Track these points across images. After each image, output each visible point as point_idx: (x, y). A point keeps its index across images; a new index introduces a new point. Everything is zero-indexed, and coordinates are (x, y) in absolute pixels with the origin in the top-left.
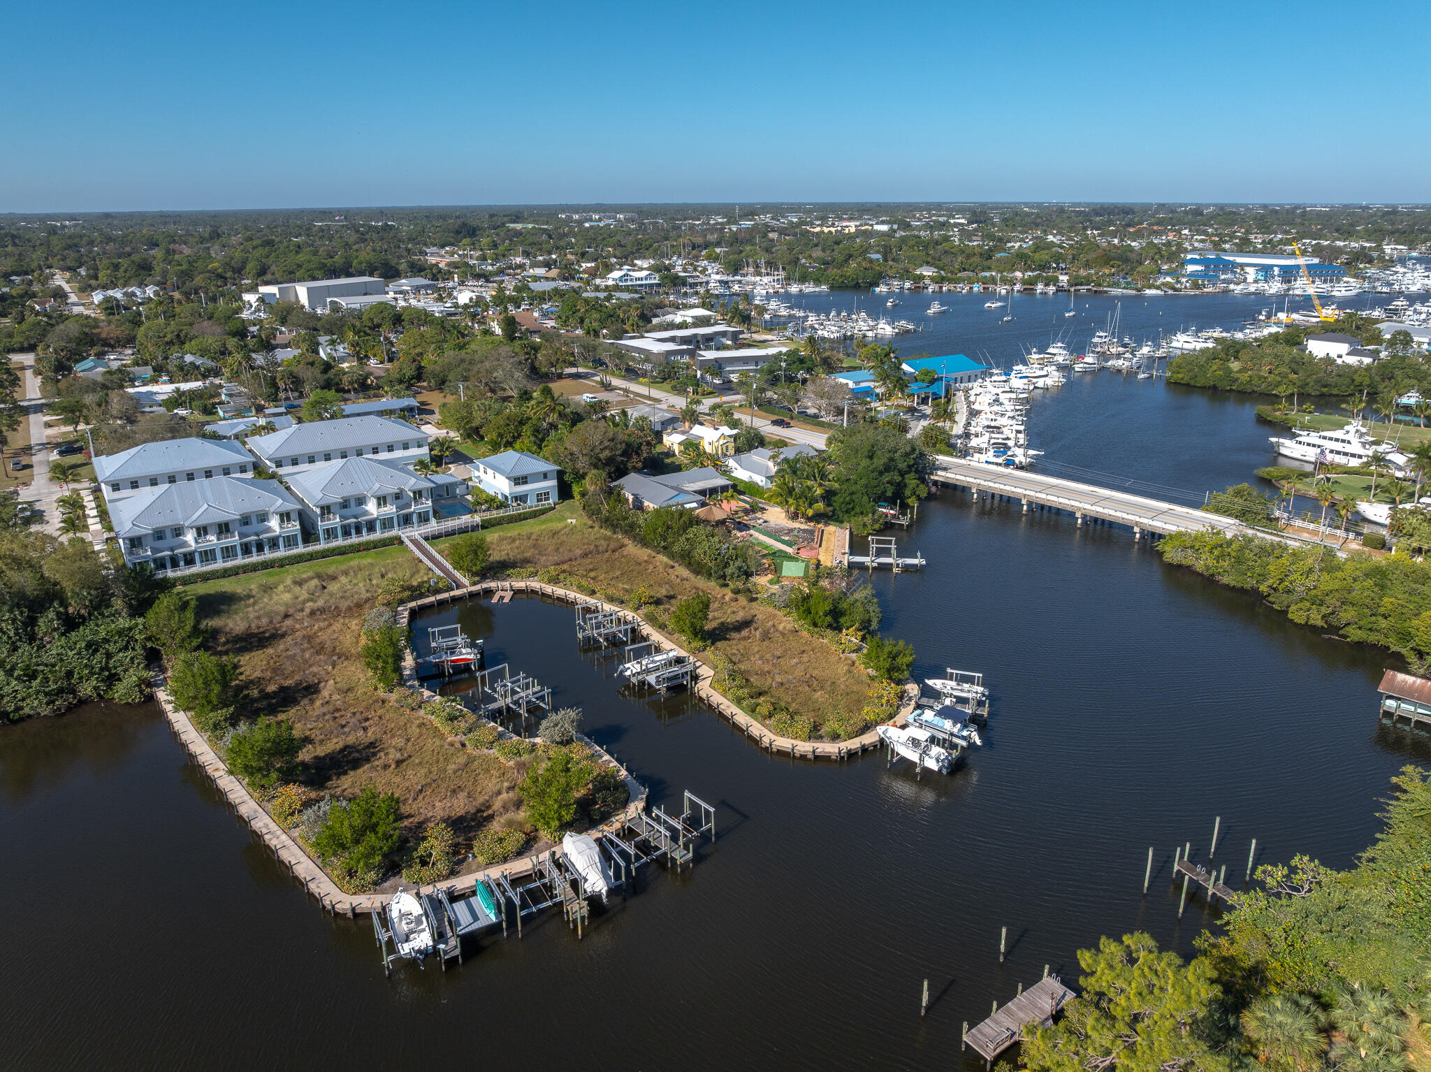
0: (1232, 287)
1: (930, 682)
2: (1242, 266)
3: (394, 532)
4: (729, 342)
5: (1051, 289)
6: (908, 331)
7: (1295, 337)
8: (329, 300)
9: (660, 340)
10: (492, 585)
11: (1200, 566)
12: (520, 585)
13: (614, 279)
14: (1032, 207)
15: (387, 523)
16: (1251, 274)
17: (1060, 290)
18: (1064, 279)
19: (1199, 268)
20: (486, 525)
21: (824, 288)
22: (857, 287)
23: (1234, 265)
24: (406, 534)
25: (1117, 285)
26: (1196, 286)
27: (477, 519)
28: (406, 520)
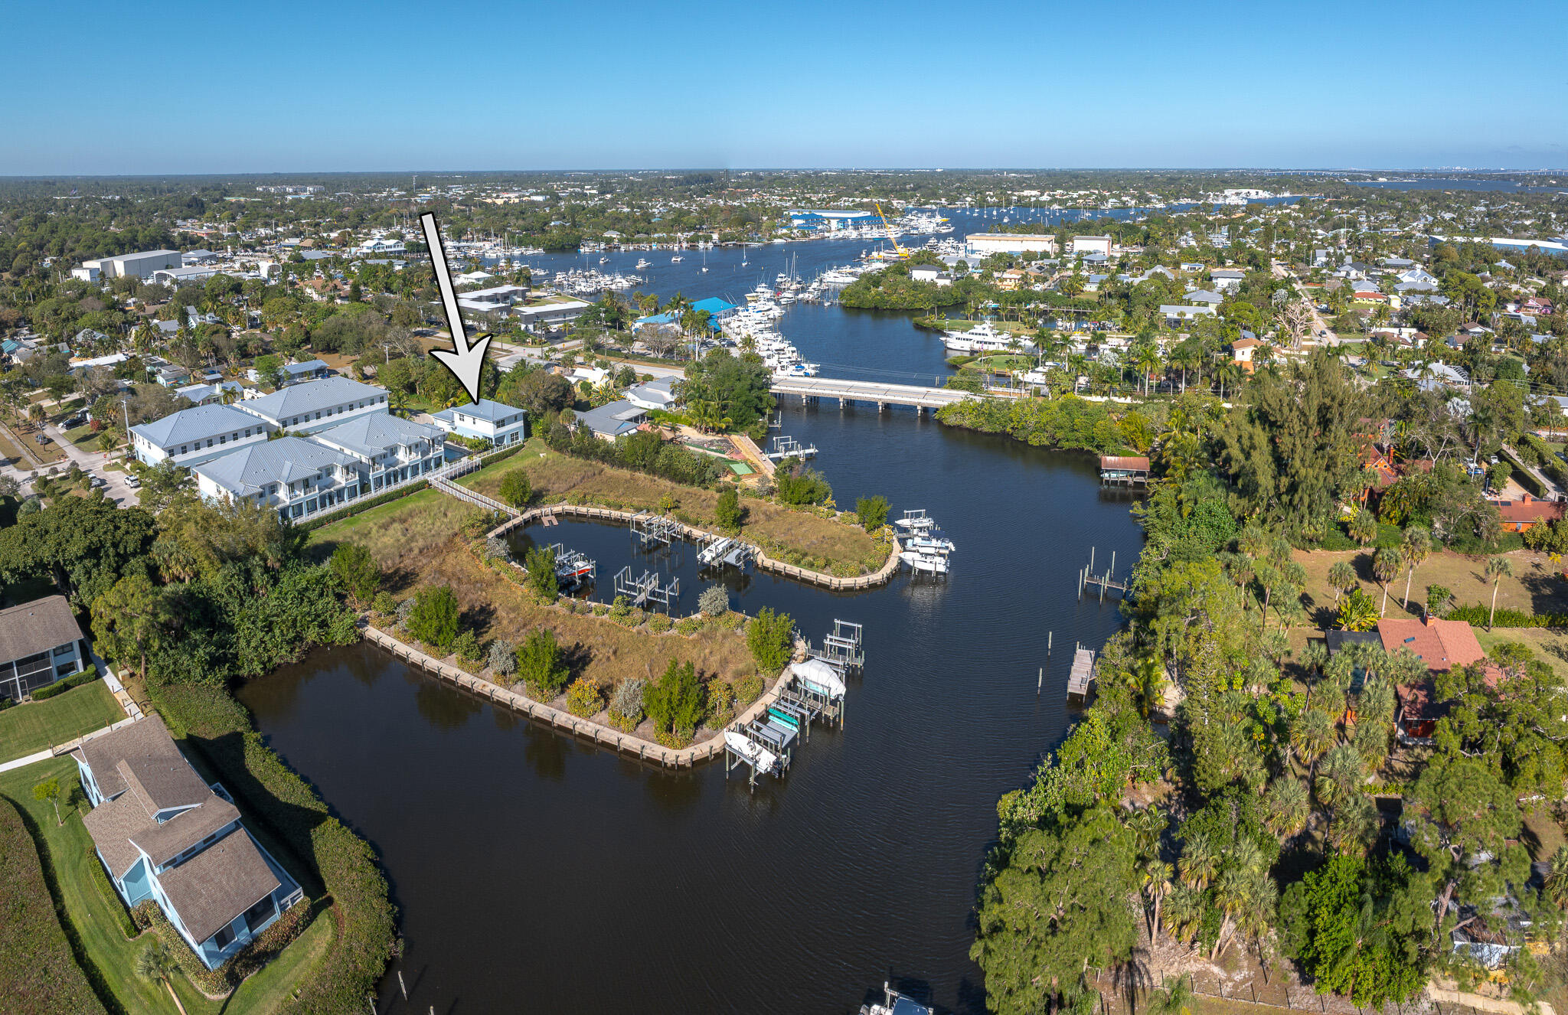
0: (826, 234)
1: (898, 522)
2: (828, 219)
3: (420, 478)
4: (520, 299)
5: (710, 245)
6: (638, 284)
7: (901, 269)
8: (155, 272)
9: (474, 300)
10: (536, 512)
11: (967, 423)
12: (558, 509)
13: (368, 248)
14: (639, 176)
15: (415, 470)
16: (834, 224)
17: (715, 245)
18: (715, 236)
19: (801, 222)
20: (485, 464)
21: (541, 250)
22: (562, 249)
23: (823, 218)
24: (435, 477)
25: (753, 240)
26: (805, 235)
27: (477, 459)
28: (427, 467)
